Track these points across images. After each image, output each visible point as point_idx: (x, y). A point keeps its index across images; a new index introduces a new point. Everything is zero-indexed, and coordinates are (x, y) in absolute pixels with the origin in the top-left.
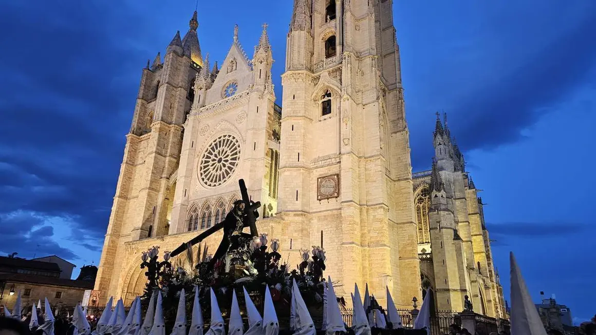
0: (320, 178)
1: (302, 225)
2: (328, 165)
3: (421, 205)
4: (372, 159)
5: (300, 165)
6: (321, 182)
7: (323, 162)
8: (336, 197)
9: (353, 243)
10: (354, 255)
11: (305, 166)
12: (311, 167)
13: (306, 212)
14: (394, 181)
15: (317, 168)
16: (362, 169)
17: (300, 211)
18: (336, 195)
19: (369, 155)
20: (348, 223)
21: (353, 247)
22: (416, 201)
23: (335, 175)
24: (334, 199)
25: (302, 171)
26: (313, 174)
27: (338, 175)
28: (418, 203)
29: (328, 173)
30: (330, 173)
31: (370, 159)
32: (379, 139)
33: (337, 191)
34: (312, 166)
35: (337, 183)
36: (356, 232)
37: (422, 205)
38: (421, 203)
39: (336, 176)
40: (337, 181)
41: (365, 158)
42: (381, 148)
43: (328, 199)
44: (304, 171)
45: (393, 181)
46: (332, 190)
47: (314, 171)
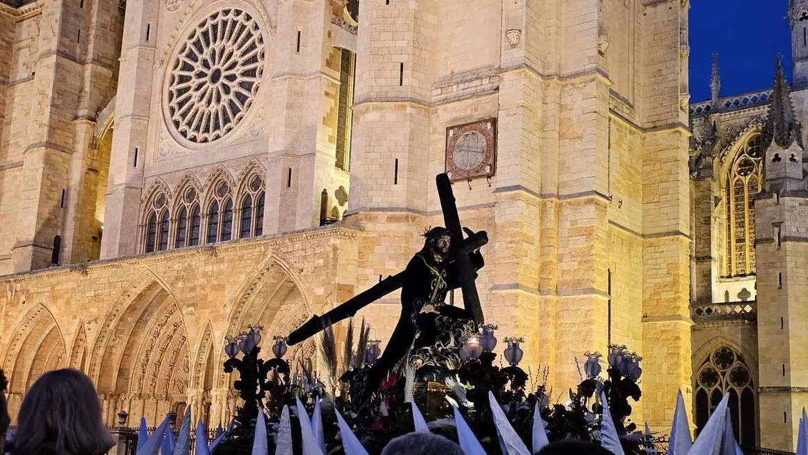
0: (452, 128)
1: (407, 242)
2: (474, 95)
3: (746, 180)
4: (578, 80)
5: (403, 95)
6: (455, 138)
7: (462, 86)
8: (489, 177)
9: (516, 286)
10: (518, 313)
11: (419, 98)
12: (434, 99)
13: (418, 212)
14: (644, 130)
15: (446, 101)
16: (552, 107)
17: (402, 209)
18: (488, 169)
19: (571, 70)
20: (509, 239)
21: (517, 296)
22: (735, 168)
23: (486, 121)
24: (484, 180)
25: (409, 110)
26: (438, 117)
27: (494, 122)
28: (739, 173)
29: (471, 116)
30: (477, 115)
31: (572, 81)
32: (596, 31)
33: (491, 161)
34: (435, 96)
35: (491, 142)
36: (526, 261)
37: (748, 177)
38: (746, 175)
39: (489, 125)
40: (492, 135)
41: (560, 78)
42: (600, 53)
43: (469, 180)
44: (414, 111)
45: (640, 132)
46: (481, 158)
47: (440, 109)
